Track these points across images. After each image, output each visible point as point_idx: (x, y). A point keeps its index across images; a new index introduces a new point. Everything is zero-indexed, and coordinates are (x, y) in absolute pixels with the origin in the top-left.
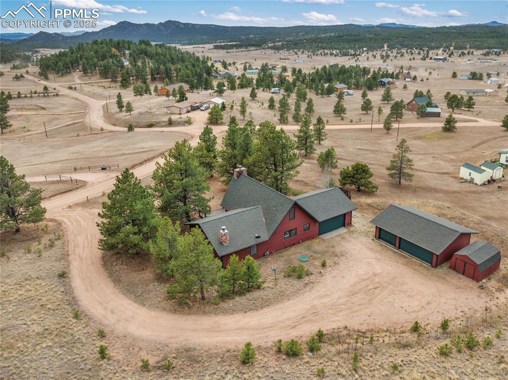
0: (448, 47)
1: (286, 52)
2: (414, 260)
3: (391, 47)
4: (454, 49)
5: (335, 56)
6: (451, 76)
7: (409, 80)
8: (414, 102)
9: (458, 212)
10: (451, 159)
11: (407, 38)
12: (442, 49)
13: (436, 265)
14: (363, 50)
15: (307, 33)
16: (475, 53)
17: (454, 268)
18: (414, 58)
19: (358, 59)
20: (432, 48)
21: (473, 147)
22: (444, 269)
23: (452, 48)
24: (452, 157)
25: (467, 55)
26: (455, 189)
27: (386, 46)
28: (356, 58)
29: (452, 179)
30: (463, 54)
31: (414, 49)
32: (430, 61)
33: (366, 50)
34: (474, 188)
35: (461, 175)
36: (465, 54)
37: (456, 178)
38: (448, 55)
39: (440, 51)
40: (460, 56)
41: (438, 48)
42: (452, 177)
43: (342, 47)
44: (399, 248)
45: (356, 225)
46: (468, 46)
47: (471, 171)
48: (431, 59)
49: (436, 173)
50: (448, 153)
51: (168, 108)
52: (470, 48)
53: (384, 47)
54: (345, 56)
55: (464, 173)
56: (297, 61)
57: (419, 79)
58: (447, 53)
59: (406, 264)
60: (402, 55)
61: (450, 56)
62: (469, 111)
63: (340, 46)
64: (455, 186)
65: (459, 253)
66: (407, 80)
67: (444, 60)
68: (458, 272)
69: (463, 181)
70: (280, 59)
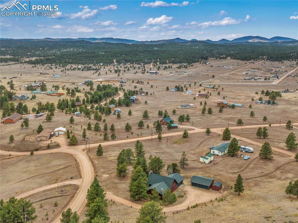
0: (155, 62)
1: (41, 66)
2: (203, 189)
3: (119, 62)
4: (160, 64)
5: (82, 70)
6: (166, 89)
7: (144, 94)
8: (163, 121)
9: (208, 175)
10: (193, 153)
11: (128, 55)
12: (152, 64)
13: (209, 189)
14: (100, 65)
15: (51, 48)
16: (173, 67)
17: (213, 189)
18: (137, 72)
19: (100, 73)
20: (146, 63)
21: (199, 146)
22: (211, 190)
23: (158, 63)
24: (193, 152)
25: (168, 69)
26: (201, 167)
27: (115, 61)
28: (98, 73)
29: (198, 163)
30: (166, 68)
31: (134, 63)
32: (148, 74)
33: (102, 65)
34: (207, 166)
35: (200, 161)
36: (167, 68)
37: (199, 162)
38: (157, 69)
39: (151, 66)
40: (164, 69)
41: (149, 63)
42: (198, 162)
43: (85, 62)
44: (198, 187)
45: (184, 183)
46: (168, 62)
47: (204, 159)
48: (148, 72)
49: (191, 161)
50: (191, 150)
51: (39, 138)
52: (169, 63)
53: (113, 62)
54: (89, 70)
55: (202, 160)
56: (55, 76)
57: (149, 93)
58: (156, 67)
59: (202, 190)
60: (128, 70)
61: (158, 70)
62: (188, 122)
63: (83, 62)
64: (201, 166)
65: (213, 185)
66: (142, 94)
67: (156, 73)
68: (214, 190)
69: (202, 163)
70: (41, 73)
